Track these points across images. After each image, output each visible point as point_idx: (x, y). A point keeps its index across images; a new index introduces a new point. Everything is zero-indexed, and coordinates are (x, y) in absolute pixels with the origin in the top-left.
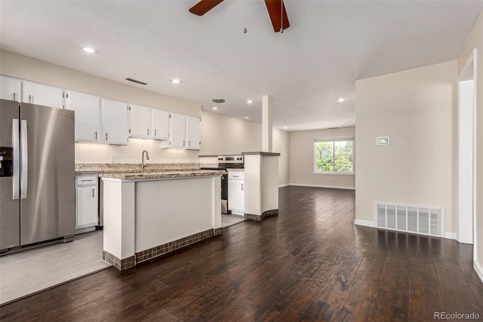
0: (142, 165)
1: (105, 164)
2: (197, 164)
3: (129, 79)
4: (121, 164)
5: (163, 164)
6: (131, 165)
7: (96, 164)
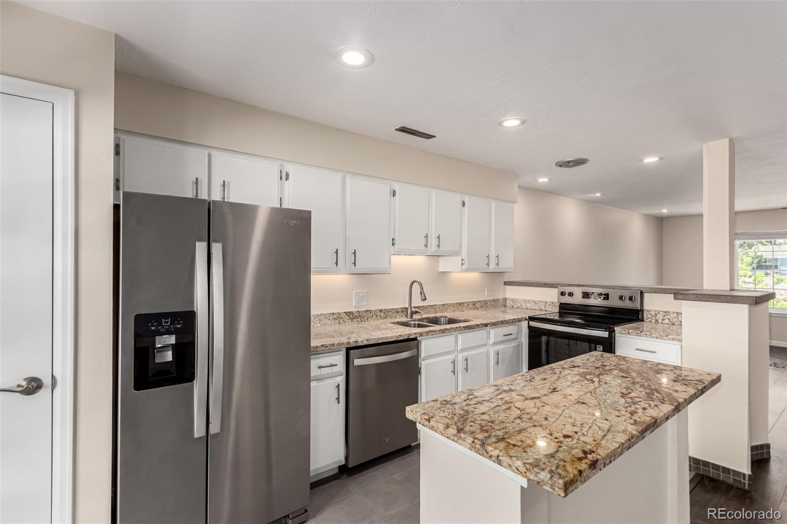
0: (409, 311)
1: (345, 313)
2: (502, 300)
3: (403, 130)
4: (371, 311)
5: (443, 305)
6: (388, 311)
7: (330, 314)
